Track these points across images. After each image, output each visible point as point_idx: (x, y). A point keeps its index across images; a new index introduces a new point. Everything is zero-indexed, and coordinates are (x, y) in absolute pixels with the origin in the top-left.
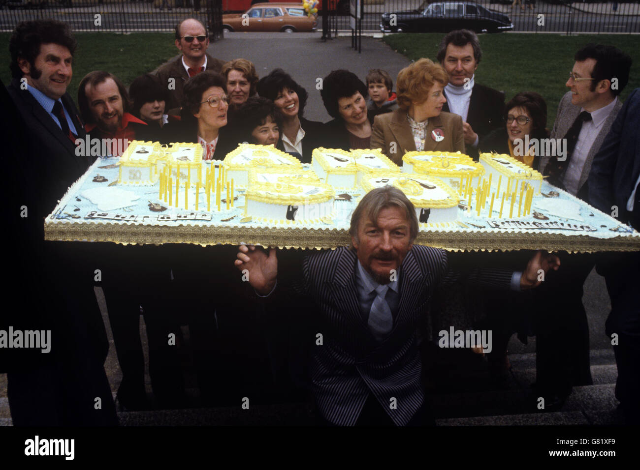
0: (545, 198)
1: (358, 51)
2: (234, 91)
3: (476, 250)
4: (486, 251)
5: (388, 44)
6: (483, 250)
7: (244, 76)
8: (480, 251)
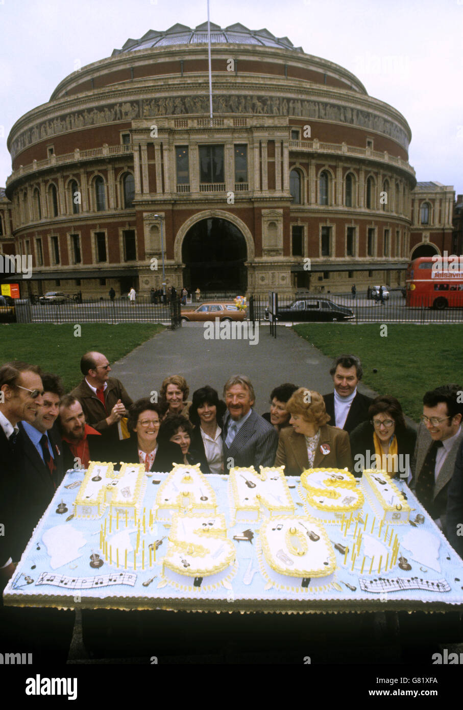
0: (411, 526)
1: (274, 337)
2: (171, 399)
3: (347, 612)
4: (356, 612)
5: (295, 331)
6: (353, 612)
7: (178, 388)
8: (350, 612)
